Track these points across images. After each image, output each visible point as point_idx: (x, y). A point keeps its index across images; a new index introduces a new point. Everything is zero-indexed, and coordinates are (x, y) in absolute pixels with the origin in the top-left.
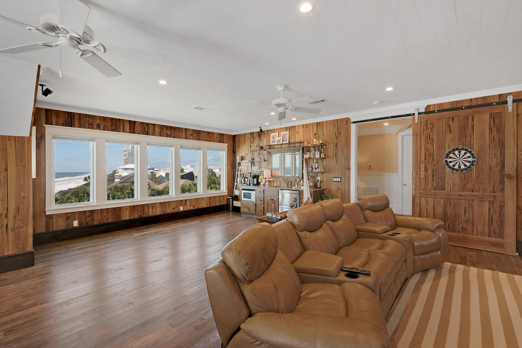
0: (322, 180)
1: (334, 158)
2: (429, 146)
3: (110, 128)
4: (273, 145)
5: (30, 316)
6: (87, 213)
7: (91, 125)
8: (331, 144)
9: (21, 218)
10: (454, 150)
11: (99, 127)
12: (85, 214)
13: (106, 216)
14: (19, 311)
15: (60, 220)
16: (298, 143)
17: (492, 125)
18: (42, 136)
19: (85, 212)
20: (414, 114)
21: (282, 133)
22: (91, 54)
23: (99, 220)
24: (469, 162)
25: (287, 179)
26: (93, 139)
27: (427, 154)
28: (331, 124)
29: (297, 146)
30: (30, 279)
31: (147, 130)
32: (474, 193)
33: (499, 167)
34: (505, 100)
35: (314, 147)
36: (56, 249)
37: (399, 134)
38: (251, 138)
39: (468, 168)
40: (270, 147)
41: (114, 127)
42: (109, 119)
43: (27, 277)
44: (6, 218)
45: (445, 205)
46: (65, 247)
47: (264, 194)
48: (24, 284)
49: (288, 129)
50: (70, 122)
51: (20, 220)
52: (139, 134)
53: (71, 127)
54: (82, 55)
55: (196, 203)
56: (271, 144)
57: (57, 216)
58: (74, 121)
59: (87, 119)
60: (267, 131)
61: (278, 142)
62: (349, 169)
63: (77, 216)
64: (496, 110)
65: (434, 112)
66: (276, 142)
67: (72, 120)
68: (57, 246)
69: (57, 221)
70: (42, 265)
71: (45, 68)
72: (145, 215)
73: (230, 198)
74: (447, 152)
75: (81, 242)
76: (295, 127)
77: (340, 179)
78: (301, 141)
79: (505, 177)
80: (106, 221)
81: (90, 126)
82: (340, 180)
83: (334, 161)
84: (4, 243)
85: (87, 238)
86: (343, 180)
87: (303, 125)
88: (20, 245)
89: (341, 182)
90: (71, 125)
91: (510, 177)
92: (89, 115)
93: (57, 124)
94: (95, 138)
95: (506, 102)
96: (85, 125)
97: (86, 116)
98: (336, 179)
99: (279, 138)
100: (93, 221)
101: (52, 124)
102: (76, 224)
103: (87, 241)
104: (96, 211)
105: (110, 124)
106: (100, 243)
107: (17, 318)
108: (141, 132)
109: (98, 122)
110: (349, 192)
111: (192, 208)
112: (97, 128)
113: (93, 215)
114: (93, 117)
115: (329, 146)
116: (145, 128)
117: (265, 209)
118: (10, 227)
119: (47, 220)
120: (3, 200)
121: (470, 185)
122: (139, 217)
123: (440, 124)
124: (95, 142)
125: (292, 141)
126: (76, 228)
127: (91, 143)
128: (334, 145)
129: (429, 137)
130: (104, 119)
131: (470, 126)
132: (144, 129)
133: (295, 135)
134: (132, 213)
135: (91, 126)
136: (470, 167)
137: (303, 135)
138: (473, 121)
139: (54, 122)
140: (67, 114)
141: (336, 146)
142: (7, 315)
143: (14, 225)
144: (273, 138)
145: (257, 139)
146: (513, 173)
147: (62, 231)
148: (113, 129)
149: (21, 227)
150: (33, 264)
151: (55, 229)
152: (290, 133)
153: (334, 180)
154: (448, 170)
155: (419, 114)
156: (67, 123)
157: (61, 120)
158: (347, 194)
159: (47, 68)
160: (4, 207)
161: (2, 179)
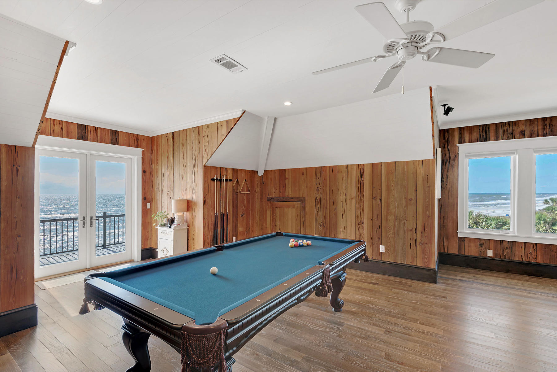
3: (540, 133)
5: (407, 329)
6: (504, 244)
7: (512, 134)
9: (426, 235)
11: (523, 135)
12: (502, 245)
13: (533, 254)
14: (403, 319)
15: (472, 245)
18: (455, 156)
19: (502, 242)
22: (438, 51)
23: (522, 256)
26: (514, 151)
30: (426, 294)
36: (464, 275)
41: (547, 130)
42: (540, 121)
43: (424, 292)
44: (415, 232)
46: (473, 277)
48: (420, 297)
50: (484, 136)
51: (426, 237)
53: (486, 141)
54: (429, 58)
57: (470, 240)
58: (489, 134)
59: (506, 128)
63: (492, 245)
67: (488, 133)
68: (466, 272)
69: (469, 245)
70: (443, 286)
71: (436, 87)
75: (494, 276)
80: (532, 261)
81: (509, 135)
84: (414, 254)
85: (502, 275)
88: (426, 260)
90: (486, 139)
92: (509, 123)
93: (470, 141)
94: (516, 150)
96: (503, 136)
97: (505, 124)
100: (513, 255)
101: (465, 142)
102: (490, 253)
103: (501, 277)
104: (517, 244)
105: (540, 127)
106: (515, 287)
107: (398, 324)
109: (522, 127)
112: (521, 136)
113: (513, 248)
114: (515, 123)
118: (418, 241)
119: (459, 242)
120: (413, 217)
124: (517, 154)
126: (490, 259)
127: (512, 157)
130: (531, 122)
135: (512, 136)
139: (467, 139)
140: (481, 128)
142: (394, 317)
143: (421, 240)
147: (475, 258)
148: (547, 133)
149: (426, 244)
150: (435, 282)
151: (467, 253)
156: (481, 137)
157: (475, 136)
159: (438, 86)
160: (414, 223)
161: (413, 198)
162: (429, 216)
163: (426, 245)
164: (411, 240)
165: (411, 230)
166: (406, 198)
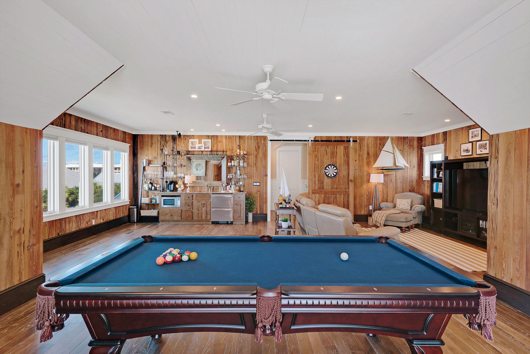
0: (244, 184)
1: (255, 166)
2: (316, 162)
4: (192, 151)
8: (251, 155)
9: (35, 232)
10: (329, 165)
16: (220, 151)
17: (345, 153)
20: (308, 141)
21: (203, 140)
24: (335, 172)
25: (210, 184)
27: (316, 167)
28: (252, 139)
29: (219, 154)
31: (65, 122)
32: (338, 190)
33: (347, 175)
34: (349, 140)
35: (238, 156)
37: (277, 149)
38: (162, 140)
39: (335, 176)
40: (188, 153)
44: (23, 234)
45: (324, 198)
47: (192, 200)
49: (210, 138)
51: (34, 236)
52: (57, 126)
55: (105, 215)
56: (190, 149)
60: (184, 136)
61: (199, 149)
62: (266, 175)
64: (346, 144)
65: (318, 141)
66: (196, 148)
72: (63, 233)
73: (135, 208)
74: (325, 166)
76: (217, 136)
77: (259, 183)
78: (223, 150)
79: (350, 181)
82: (259, 185)
83: (255, 169)
84: (21, 265)
86: (261, 184)
87: (226, 137)
88: (33, 268)
89: (260, 186)
91: (351, 181)
95: (350, 141)
98: (256, 183)
99: (200, 145)
108: (59, 124)
110: (266, 194)
111: (102, 221)
115: (251, 156)
116: (62, 119)
117: (193, 214)
118: (26, 245)
120: (21, 211)
121: (335, 186)
122: (58, 235)
123: (322, 149)
125: (215, 149)
128: (255, 156)
129: (316, 156)
131: (335, 152)
132: (62, 121)
133: (217, 143)
134: (50, 231)
136: (335, 175)
137: (226, 145)
138: (337, 149)
141: (256, 157)
143: (29, 242)
144: (192, 144)
145: (170, 143)
146: (352, 179)
149: (35, 245)
152: (212, 141)
153: (254, 185)
154: (325, 176)
155: (311, 141)
158: (264, 195)
160: (22, 219)
161: (21, 183)
162: (37, 207)
163: (35, 247)
164: (19, 246)
165: (19, 232)
166: (12, 184)
